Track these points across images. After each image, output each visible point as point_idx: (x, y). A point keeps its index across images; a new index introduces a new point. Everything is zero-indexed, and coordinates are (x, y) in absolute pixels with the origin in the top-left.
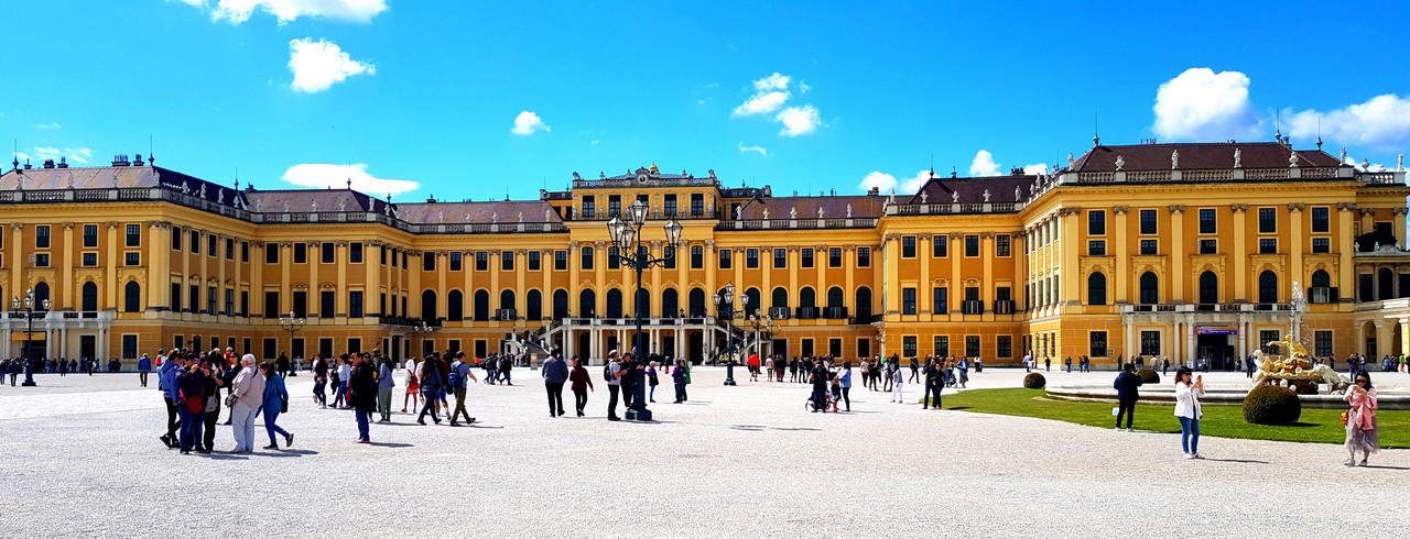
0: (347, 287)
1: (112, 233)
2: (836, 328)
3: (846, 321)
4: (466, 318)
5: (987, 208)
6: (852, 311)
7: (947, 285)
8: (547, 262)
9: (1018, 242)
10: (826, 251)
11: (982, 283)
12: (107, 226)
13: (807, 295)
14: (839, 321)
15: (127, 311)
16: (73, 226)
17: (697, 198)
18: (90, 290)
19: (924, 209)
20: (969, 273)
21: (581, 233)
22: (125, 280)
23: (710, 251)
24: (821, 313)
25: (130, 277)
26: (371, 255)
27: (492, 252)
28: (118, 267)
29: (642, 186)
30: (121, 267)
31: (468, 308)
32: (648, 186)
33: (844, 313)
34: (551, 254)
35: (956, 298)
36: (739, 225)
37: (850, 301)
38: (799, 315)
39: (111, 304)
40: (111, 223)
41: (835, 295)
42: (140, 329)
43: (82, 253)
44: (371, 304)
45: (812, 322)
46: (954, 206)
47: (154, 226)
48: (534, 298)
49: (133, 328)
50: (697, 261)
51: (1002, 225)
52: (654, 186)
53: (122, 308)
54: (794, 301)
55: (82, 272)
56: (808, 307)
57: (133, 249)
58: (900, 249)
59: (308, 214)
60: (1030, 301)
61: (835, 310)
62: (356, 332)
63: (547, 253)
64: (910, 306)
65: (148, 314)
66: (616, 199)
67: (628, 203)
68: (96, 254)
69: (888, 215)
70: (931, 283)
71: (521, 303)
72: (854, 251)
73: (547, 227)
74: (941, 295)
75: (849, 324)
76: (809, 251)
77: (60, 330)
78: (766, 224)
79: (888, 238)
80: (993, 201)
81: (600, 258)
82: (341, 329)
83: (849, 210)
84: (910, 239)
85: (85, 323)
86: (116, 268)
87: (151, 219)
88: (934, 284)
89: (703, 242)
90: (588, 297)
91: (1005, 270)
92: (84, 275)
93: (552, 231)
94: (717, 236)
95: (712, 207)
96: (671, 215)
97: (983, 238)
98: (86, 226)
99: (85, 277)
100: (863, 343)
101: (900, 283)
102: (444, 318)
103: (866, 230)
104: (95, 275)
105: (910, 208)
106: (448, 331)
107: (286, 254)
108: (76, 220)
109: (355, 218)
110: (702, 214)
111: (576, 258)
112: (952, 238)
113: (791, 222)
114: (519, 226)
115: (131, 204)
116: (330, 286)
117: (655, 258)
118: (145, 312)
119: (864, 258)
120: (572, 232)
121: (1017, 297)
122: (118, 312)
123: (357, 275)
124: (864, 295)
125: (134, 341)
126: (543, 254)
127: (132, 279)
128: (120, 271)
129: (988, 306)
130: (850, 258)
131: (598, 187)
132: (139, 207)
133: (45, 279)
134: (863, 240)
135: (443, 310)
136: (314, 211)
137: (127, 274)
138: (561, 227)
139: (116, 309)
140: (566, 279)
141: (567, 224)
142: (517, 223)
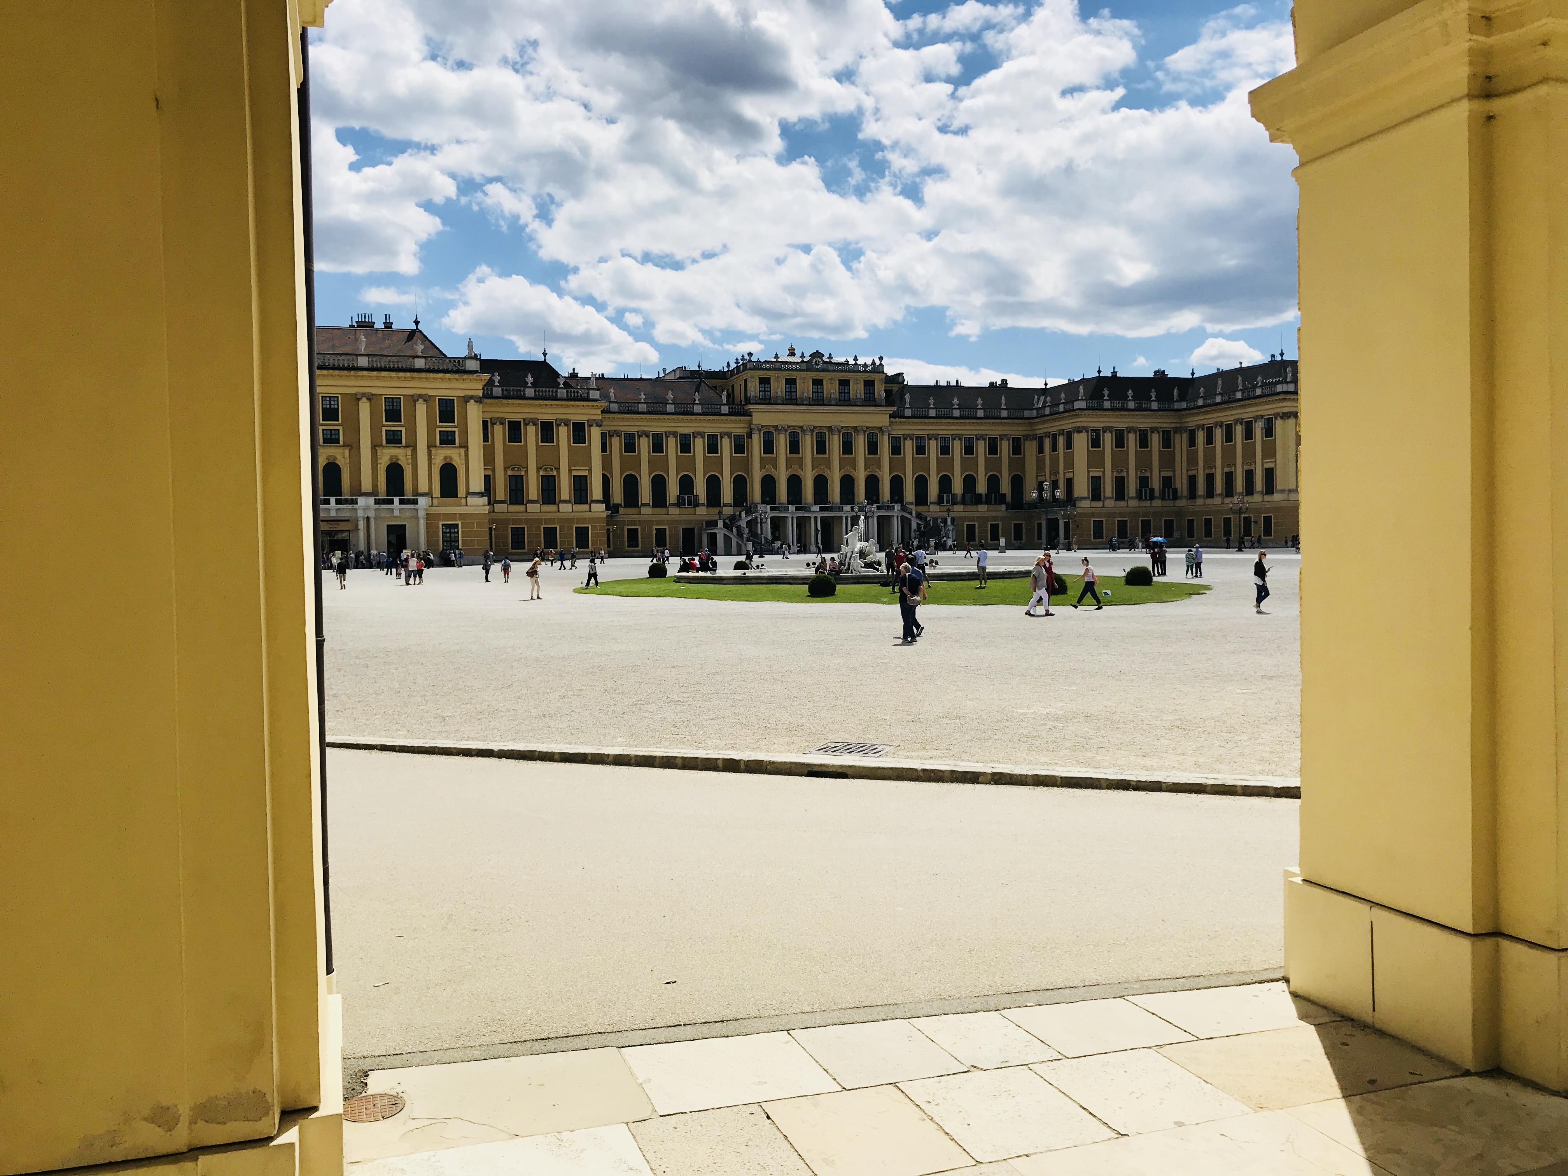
0: (570, 471)
1: (421, 409)
2: (994, 514)
3: (1004, 507)
4: (643, 505)
5: (1154, 405)
6: (1009, 499)
7: (1125, 474)
8: (726, 446)
9: (1177, 436)
10: (985, 440)
11: (1151, 472)
12: (414, 399)
13: (970, 482)
14: (997, 507)
15: (442, 496)
16: (370, 398)
17: (869, 384)
18: (395, 473)
19: (1107, 404)
20: (1144, 463)
21: (763, 416)
22: (438, 462)
23: (886, 437)
24: (984, 500)
25: (445, 458)
26: (595, 435)
27: (668, 434)
28: (430, 446)
29: (818, 370)
30: (435, 446)
31: (645, 494)
32: (823, 370)
33: (1002, 499)
34: (730, 437)
35: (1132, 487)
36: (908, 412)
37: (1005, 487)
38: (963, 502)
39: (423, 487)
40: (420, 396)
41: (993, 482)
42: (462, 516)
43: (384, 429)
44: (596, 490)
45: (974, 508)
46: (1129, 403)
47: (472, 401)
48: (713, 484)
49: (453, 516)
50: (873, 448)
51: (1165, 422)
52: (828, 371)
53: (437, 492)
54: (958, 487)
55: (385, 451)
56: (971, 496)
57: (447, 427)
58: (1088, 439)
59: (522, 389)
60: (1201, 489)
61: (994, 495)
62: (584, 520)
63: (726, 437)
64: (1096, 493)
65: (471, 500)
66: (791, 382)
67: (804, 388)
68: (401, 431)
69: (1079, 409)
70: (1112, 472)
71: (700, 489)
72: (1009, 440)
73: (725, 409)
74: (1120, 484)
75: (1007, 510)
76: (970, 439)
77: (368, 518)
78: (933, 413)
79: (1079, 430)
80: (1158, 399)
81: (782, 443)
82: (567, 516)
83: (1003, 401)
84: (1097, 431)
85: (400, 510)
86: (428, 447)
87: (470, 393)
88: (1115, 473)
89: (880, 429)
90: (769, 483)
91: (1168, 461)
92: (387, 454)
93: (731, 414)
94: (891, 423)
95: (884, 394)
96: (845, 400)
97: (1152, 432)
98: (385, 398)
99: (388, 457)
100: (1018, 528)
101: (1089, 472)
102: (620, 505)
103: (1020, 421)
104: (401, 455)
105: (1095, 403)
106: (626, 518)
107: (499, 433)
108: (374, 391)
109: (576, 395)
110: (875, 400)
111: (757, 443)
112: (1129, 432)
113: (954, 411)
114: (696, 407)
115: (448, 376)
116: (551, 469)
117: (835, 444)
118: (466, 497)
119: (1017, 447)
120: (754, 414)
121: (1178, 485)
122: (432, 497)
123: (581, 458)
124: (1017, 482)
125: (456, 530)
126: (722, 437)
127: (448, 461)
128: (434, 451)
129: (1157, 493)
130: (1005, 448)
131: (775, 369)
132: (457, 379)
133: (335, 458)
134: (1016, 430)
135: (617, 496)
136: (529, 385)
137: (441, 455)
138: (739, 409)
139: (429, 494)
140: (747, 464)
141: (750, 406)
142: (694, 404)
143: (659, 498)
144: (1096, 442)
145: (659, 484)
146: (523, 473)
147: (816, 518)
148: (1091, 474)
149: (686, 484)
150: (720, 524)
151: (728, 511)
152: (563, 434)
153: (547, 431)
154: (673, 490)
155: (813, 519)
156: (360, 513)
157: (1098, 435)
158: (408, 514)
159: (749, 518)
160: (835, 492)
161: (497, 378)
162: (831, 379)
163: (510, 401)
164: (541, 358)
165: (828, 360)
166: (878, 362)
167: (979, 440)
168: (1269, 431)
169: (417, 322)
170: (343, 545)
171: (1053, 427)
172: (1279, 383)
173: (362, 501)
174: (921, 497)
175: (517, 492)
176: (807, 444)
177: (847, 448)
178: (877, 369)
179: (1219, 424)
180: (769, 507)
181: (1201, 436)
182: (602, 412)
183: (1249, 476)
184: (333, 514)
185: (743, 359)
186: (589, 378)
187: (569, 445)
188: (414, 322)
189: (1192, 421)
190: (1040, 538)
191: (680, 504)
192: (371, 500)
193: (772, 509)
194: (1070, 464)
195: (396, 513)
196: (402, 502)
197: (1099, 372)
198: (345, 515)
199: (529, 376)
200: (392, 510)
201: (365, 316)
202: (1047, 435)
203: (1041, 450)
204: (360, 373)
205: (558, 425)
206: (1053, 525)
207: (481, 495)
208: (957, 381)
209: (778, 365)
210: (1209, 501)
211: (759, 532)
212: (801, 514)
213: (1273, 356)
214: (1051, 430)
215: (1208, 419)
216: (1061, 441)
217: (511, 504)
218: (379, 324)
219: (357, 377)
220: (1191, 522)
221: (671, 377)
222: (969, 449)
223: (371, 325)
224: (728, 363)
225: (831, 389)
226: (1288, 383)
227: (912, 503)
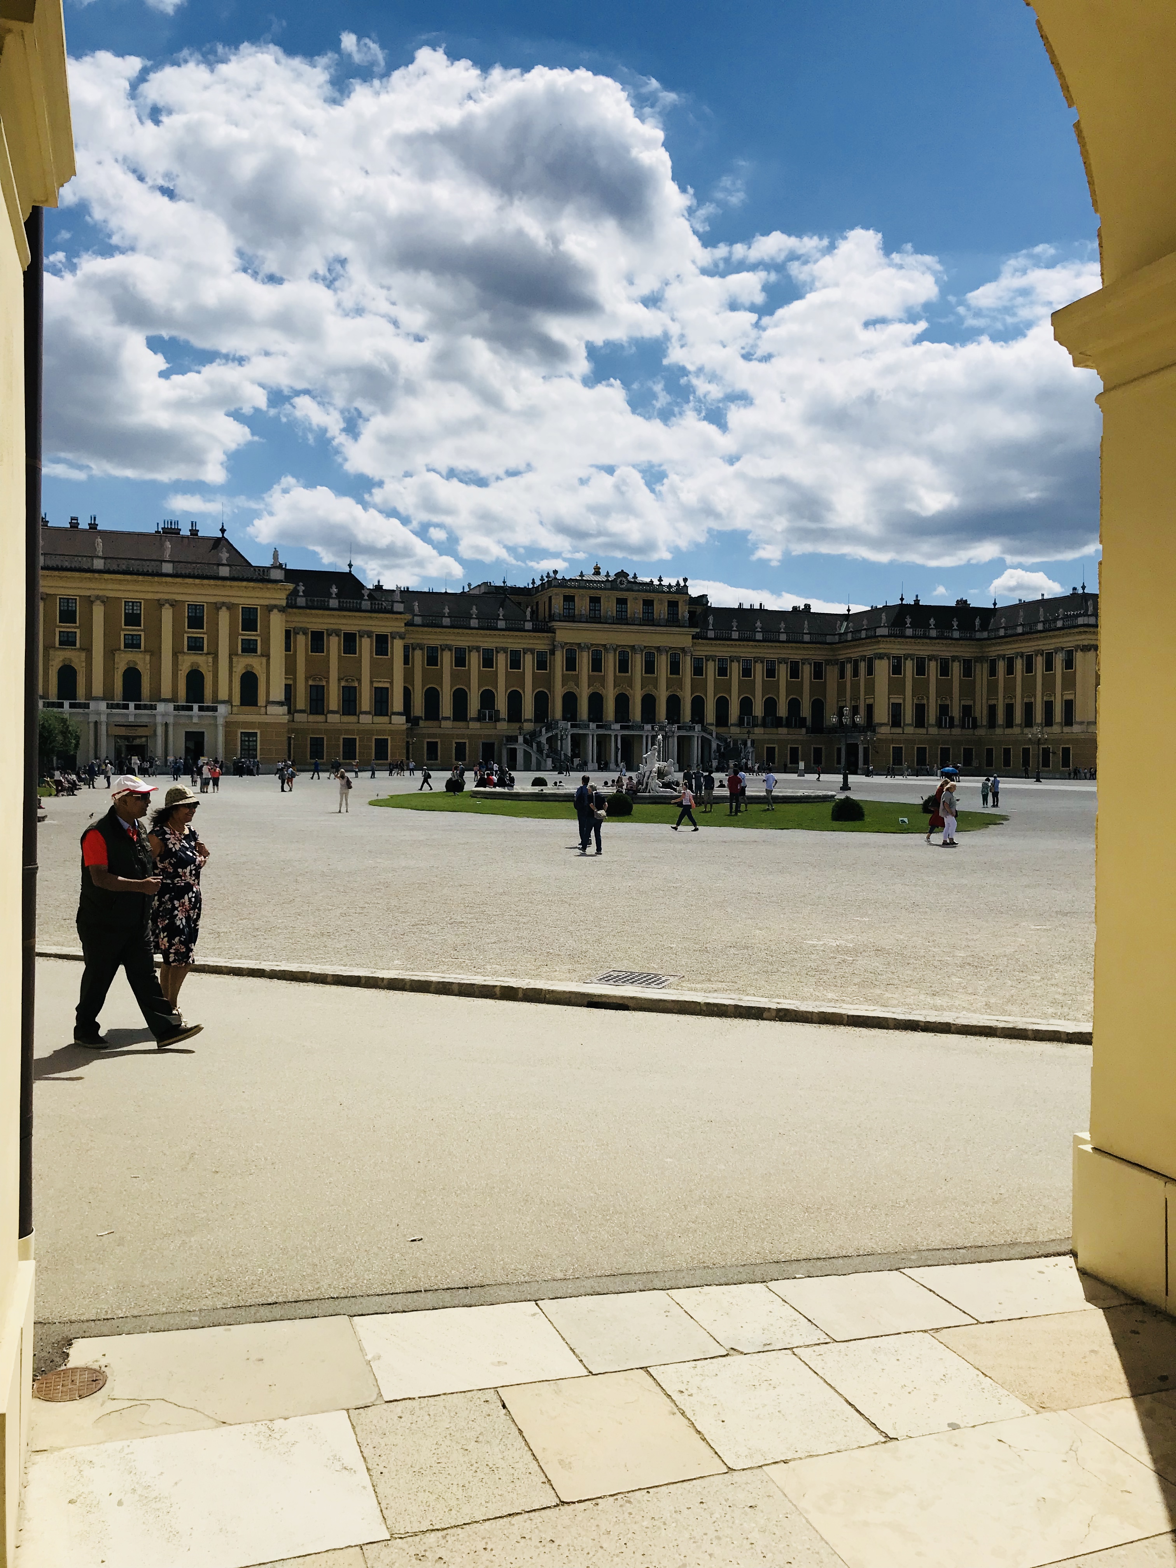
0: (372, 682)
1: (224, 617)
2: (794, 737)
3: (804, 730)
4: (444, 718)
5: (956, 635)
6: (809, 722)
7: (925, 702)
8: (528, 661)
9: (978, 665)
10: (787, 663)
11: (951, 701)
12: (217, 607)
13: (770, 705)
14: (797, 731)
15: (242, 705)
16: (173, 604)
17: (673, 605)
18: (195, 680)
19: (909, 632)
20: (944, 690)
21: (566, 634)
22: (239, 670)
23: (689, 658)
24: (784, 722)
25: (247, 666)
26: (397, 647)
27: (471, 649)
28: (232, 654)
29: (622, 590)
30: (237, 655)
31: (446, 707)
32: (628, 590)
33: (802, 723)
34: (533, 654)
35: (932, 715)
36: (711, 634)
37: (806, 711)
38: (764, 725)
39: (223, 694)
40: (223, 604)
41: (794, 705)
42: (261, 725)
43: (186, 635)
44: (397, 703)
45: (774, 730)
46: (931, 631)
47: (275, 611)
48: (515, 699)
49: (252, 724)
50: (675, 668)
51: (966, 651)
52: (633, 591)
53: (237, 700)
54: (758, 710)
55: (186, 657)
56: (771, 718)
57: (250, 635)
58: (889, 667)
59: (326, 599)
60: (1001, 718)
61: (794, 719)
62: (383, 732)
63: (529, 653)
64: (896, 719)
65: (271, 709)
66: (595, 600)
67: (609, 606)
68: (203, 638)
69: (881, 636)
70: (913, 699)
71: (501, 704)
72: (810, 664)
73: (528, 625)
74: (920, 711)
75: (807, 733)
76: (772, 663)
77: (166, 724)
78: (735, 635)
79: (881, 657)
80: (960, 628)
81: (584, 661)
82: (367, 727)
83: (806, 625)
84: (898, 658)
85: (200, 717)
86: (230, 656)
87: (273, 602)
88: (915, 701)
89: (683, 649)
90: (570, 700)
91: (968, 690)
92: (188, 661)
93: (534, 630)
94: (694, 644)
95: (687, 615)
96: (649, 620)
97: (953, 661)
98: (188, 605)
99: (189, 664)
100: (818, 751)
101: (889, 699)
102: (420, 718)
103: (822, 646)
104: (202, 661)
105: (897, 631)
106: (425, 731)
107: (302, 642)
108: (179, 598)
109: (380, 606)
110: (678, 620)
111: (559, 659)
112: (930, 660)
113: (757, 634)
114: (499, 622)
115: (252, 584)
116: (353, 680)
117: (638, 663)
118: (266, 706)
119: (818, 672)
120: (558, 632)
121: (978, 715)
122: (232, 706)
123: (382, 669)
124: (818, 706)
125: (254, 739)
126: (525, 653)
127: (249, 669)
128: (235, 659)
129: (956, 722)
130: (807, 671)
131: (580, 587)
132: (261, 588)
133: (136, 664)
134: (818, 654)
135: (418, 709)
136: (334, 596)
137: (242, 664)
138: (543, 626)
139: (229, 702)
140: (549, 681)
141: (554, 623)
142: (498, 619)
143: (460, 712)
144: (897, 669)
145: (460, 698)
146: (324, 684)
147: (616, 736)
148: (892, 701)
149: (488, 698)
150: (521, 739)
151: (528, 727)
152: (366, 646)
153: (350, 642)
154: (474, 704)
155: (613, 738)
156: (159, 719)
157: (899, 662)
158: (206, 722)
159: (550, 734)
160: (636, 712)
161: (301, 588)
162: (636, 599)
163: (313, 611)
164: (347, 570)
165: (632, 580)
166: (682, 584)
167: (781, 663)
168: (1069, 663)
169: (223, 530)
170: (141, 751)
171: (855, 653)
172: (1080, 615)
173: (161, 707)
174: (722, 719)
175: (317, 702)
176: (610, 662)
177: (650, 667)
178: (682, 590)
179: (1020, 654)
180: (569, 723)
181: (1001, 666)
182: (406, 625)
183: (1049, 707)
184: (131, 719)
185: (548, 576)
186: (394, 591)
187: (371, 657)
188: (221, 530)
189: (994, 651)
190: (839, 762)
191: (480, 718)
192: (171, 706)
193: (573, 726)
194: (870, 689)
195: (195, 720)
196: (201, 709)
197: (902, 599)
198: (145, 720)
199: (334, 587)
200: (191, 717)
201: (171, 523)
202: (849, 660)
203: (842, 675)
204: (164, 579)
205: (361, 637)
206: (852, 750)
207: (280, 704)
208: (761, 604)
209: (582, 584)
210: (1008, 731)
211: (559, 749)
212: (601, 732)
213: (1075, 589)
214: (852, 655)
215: (1009, 650)
216: (863, 666)
217: (311, 713)
218: (185, 532)
219: (160, 583)
220: (989, 751)
221: (476, 592)
222: (771, 672)
223: (177, 532)
224: (533, 580)
225: (635, 608)
226: (1089, 616)
227: (712, 725)
